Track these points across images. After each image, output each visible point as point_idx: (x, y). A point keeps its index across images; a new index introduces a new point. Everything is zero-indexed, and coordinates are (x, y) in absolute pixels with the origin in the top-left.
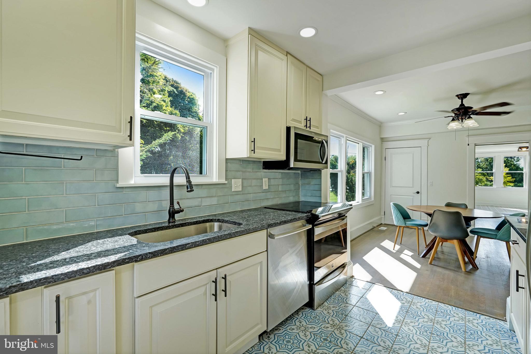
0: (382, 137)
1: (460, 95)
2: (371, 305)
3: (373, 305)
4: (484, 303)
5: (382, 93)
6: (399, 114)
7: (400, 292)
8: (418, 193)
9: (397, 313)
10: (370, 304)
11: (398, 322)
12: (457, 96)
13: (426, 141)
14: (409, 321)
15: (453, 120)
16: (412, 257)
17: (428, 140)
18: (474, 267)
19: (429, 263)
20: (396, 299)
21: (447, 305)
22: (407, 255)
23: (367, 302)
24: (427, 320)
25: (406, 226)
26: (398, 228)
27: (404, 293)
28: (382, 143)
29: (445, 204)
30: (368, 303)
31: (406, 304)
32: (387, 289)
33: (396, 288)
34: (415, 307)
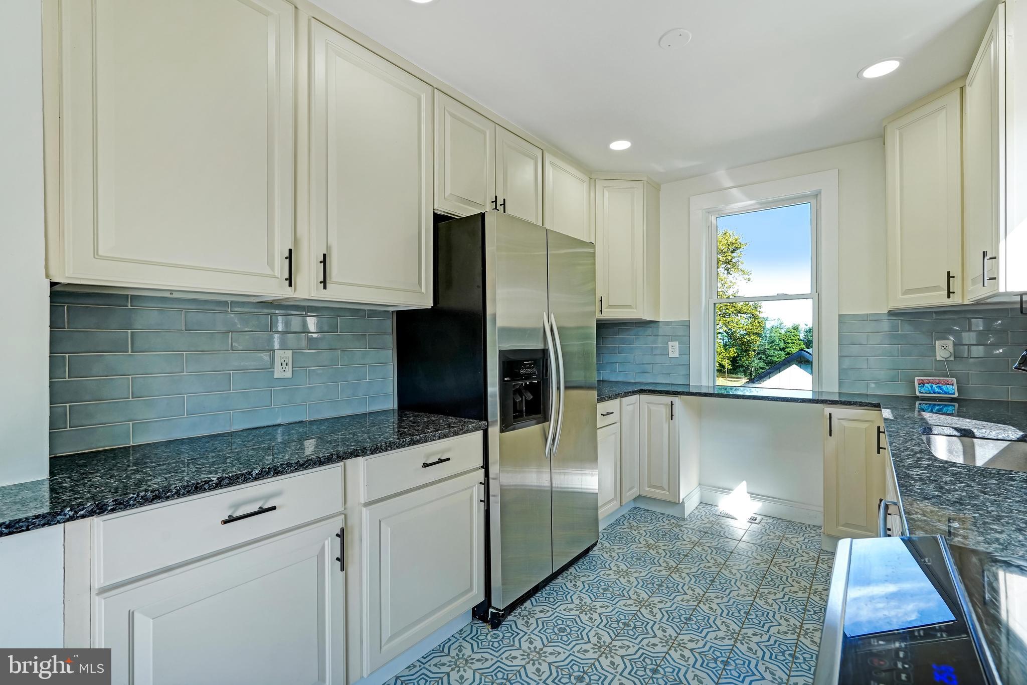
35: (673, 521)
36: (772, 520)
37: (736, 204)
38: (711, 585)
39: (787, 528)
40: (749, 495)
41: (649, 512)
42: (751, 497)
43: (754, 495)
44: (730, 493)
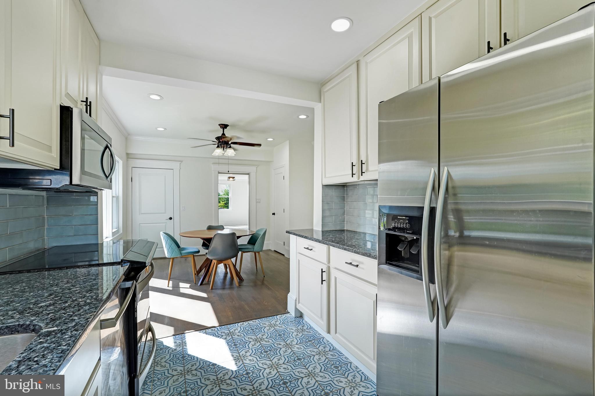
0: (128, 152)
1: (222, 124)
2: (201, 359)
3: (203, 358)
4: (269, 306)
5: (158, 98)
6: (158, 129)
7: (213, 329)
8: (171, 219)
9: (230, 352)
10: (199, 360)
11: (237, 360)
12: (219, 125)
13: (178, 163)
14: (243, 352)
15: (218, 147)
16: (191, 287)
17: (180, 162)
18: (241, 280)
19: (210, 289)
20: (217, 338)
21: (254, 320)
22: (185, 287)
23: (194, 359)
24: (254, 342)
25: (181, 256)
26: (171, 260)
27: (217, 328)
28: (127, 160)
29: (207, 227)
30: (196, 359)
31: (228, 338)
32: (200, 332)
33: (207, 327)
34: (236, 337)
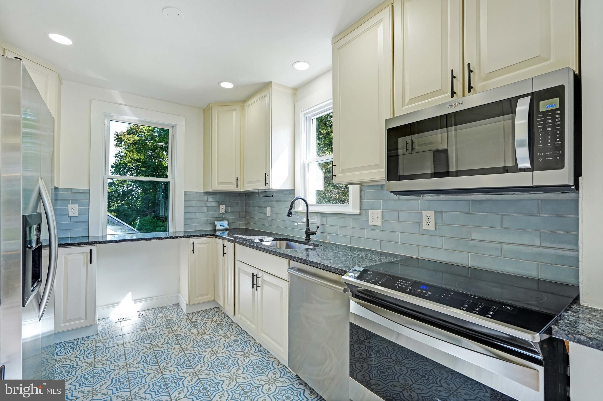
35: (90, 340)
36: (151, 311)
37: (127, 117)
38: (157, 360)
39: (161, 311)
40: (133, 301)
41: (63, 343)
42: (135, 302)
43: (136, 301)
44: (118, 305)
